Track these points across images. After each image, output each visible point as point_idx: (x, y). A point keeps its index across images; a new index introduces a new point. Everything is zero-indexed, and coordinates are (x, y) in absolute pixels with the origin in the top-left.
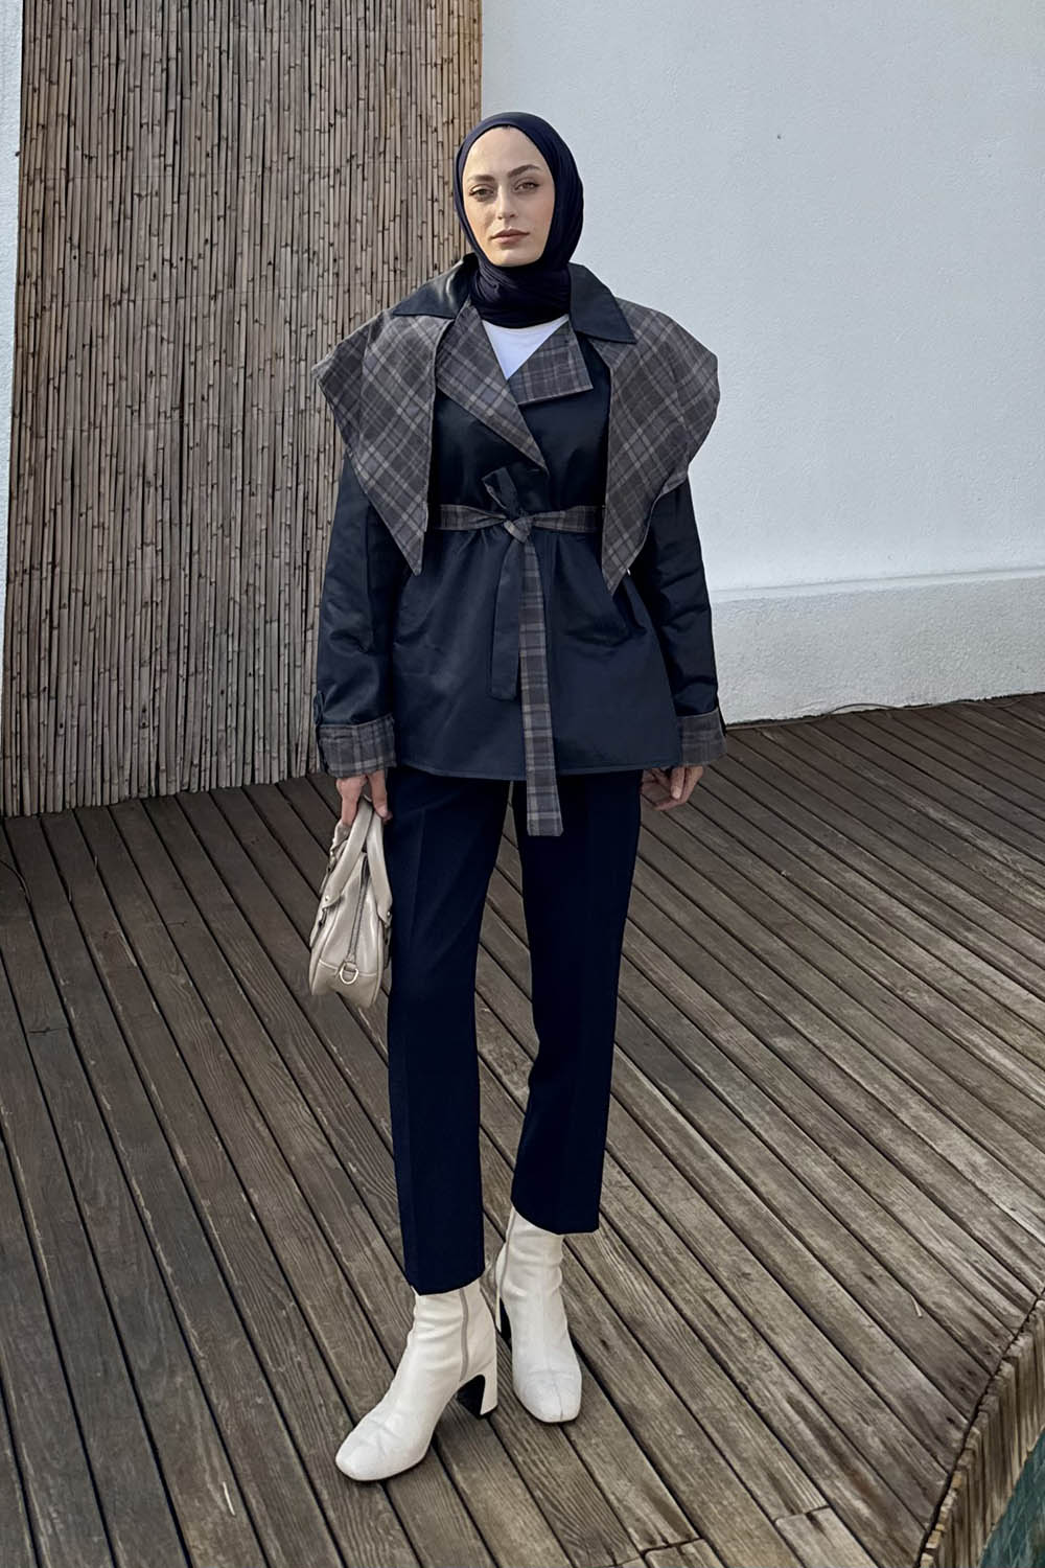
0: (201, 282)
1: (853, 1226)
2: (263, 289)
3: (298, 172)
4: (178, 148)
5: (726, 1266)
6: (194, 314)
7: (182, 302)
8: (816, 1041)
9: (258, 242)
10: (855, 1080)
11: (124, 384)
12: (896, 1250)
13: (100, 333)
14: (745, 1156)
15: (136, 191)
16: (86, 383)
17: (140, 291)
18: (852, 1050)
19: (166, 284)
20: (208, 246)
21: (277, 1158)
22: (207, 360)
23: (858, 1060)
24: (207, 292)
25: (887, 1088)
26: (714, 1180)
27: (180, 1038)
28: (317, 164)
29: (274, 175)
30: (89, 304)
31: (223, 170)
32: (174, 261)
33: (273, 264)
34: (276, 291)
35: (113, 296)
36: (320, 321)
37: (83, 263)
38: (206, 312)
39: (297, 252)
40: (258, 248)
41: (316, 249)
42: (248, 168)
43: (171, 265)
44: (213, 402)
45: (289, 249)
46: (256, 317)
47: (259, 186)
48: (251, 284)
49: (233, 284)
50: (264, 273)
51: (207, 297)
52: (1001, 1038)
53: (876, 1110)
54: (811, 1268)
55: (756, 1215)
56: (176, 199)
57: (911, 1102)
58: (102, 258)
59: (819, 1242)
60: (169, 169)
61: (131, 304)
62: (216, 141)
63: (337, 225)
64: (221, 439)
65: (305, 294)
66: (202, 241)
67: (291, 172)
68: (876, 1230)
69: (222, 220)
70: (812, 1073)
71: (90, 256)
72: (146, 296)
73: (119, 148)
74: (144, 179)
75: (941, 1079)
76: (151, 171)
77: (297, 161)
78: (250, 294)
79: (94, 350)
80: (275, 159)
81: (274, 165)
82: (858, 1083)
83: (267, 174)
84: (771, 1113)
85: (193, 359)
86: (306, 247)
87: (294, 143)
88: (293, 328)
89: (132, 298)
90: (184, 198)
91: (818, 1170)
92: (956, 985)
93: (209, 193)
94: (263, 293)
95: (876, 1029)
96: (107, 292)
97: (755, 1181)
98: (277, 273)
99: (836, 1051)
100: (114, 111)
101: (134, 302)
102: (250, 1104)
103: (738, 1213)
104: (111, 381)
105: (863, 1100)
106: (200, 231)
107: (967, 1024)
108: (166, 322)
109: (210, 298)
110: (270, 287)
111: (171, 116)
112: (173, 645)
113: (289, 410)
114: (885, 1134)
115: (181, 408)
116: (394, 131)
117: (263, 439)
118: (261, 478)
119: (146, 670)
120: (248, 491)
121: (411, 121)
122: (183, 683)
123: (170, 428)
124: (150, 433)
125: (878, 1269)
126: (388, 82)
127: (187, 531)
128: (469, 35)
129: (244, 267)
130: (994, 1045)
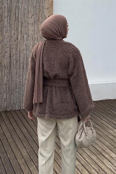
0: (13, 39)
1: (98, 164)
3: (27, 24)
4: (10, 20)
5: (81, 169)
6: (12, 44)
7: (10, 42)
9: (21, 33)
10: (101, 147)
11: (2, 53)
12: (103, 167)
14: (84, 156)
15: (4, 26)
17: (4, 40)
18: (101, 143)
19: (8, 39)
20: (14, 34)
21: (21, 156)
22: (14, 50)
23: (101, 145)
25: (105, 148)
26: (80, 159)
27: (9, 142)
28: (30, 23)
31: (16, 23)
32: (9, 36)
33: (23, 37)
35: (1, 41)
36: (30, 45)
38: (14, 43)
42: (20, 23)
44: (15, 56)
45: (26, 34)
46: (21, 44)
47: (21, 26)
48: (20, 39)
49: (17, 40)
51: (14, 41)
54: (92, 169)
55: (85, 163)
57: (108, 150)
59: (93, 166)
60: (9, 23)
62: (15, 19)
63: (32, 31)
64: (16, 61)
65: (28, 41)
68: (101, 165)
69: (16, 30)
75: (112, 147)
76: (6, 24)
78: (20, 41)
81: (23, 23)
84: (89, 151)
85: (12, 50)
86: (28, 34)
87: (26, 20)
88: (26, 46)
90: (10, 27)
91: (94, 158)
93: (14, 27)
95: (104, 141)
97: (86, 159)
101: (4, 42)
102: (18, 150)
103: (83, 163)
106: (13, 32)
108: (8, 45)
110: (23, 40)
111: (9, 16)
112: (9, 90)
113: (26, 57)
114: (104, 153)
115: (10, 57)
116: (41, 18)
117: (22, 61)
118: (22, 67)
119: (5, 93)
120: (20, 68)
121: (43, 17)
122: (10, 95)
123: (8, 60)
124: (6, 60)
125: (101, 169)
126: (40, 11)
127: (11, 74)
128: (52, 4)
129: (19, 37)
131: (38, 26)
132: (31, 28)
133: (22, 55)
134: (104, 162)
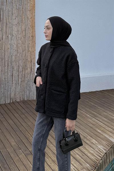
3: (11, 25)
36: (14, 44)
39: (11, 35)
40: (6, 35)
41: (13, 35)
46: (6, 44)
48: (5, 39)
50: (7, 38)
57: (89, 136)
62: (0, 21)
65: (12, 41)
77: (11, 23)
78: (5, 41)
80: (8, 23)
83: (7, 25)
88: (11, 45)
110: (7, 40)
113: (10, 56)
116: (24, 19)
117: (7, 59)
118: (6, 64)
120: (5, 66)
121: (26, 18)
126: (23, 13)
129: (4, 37)
130: (99, 130)
131: (21, 27)
132: (15, 29)
133: (6, 54)
134: (86, 148)
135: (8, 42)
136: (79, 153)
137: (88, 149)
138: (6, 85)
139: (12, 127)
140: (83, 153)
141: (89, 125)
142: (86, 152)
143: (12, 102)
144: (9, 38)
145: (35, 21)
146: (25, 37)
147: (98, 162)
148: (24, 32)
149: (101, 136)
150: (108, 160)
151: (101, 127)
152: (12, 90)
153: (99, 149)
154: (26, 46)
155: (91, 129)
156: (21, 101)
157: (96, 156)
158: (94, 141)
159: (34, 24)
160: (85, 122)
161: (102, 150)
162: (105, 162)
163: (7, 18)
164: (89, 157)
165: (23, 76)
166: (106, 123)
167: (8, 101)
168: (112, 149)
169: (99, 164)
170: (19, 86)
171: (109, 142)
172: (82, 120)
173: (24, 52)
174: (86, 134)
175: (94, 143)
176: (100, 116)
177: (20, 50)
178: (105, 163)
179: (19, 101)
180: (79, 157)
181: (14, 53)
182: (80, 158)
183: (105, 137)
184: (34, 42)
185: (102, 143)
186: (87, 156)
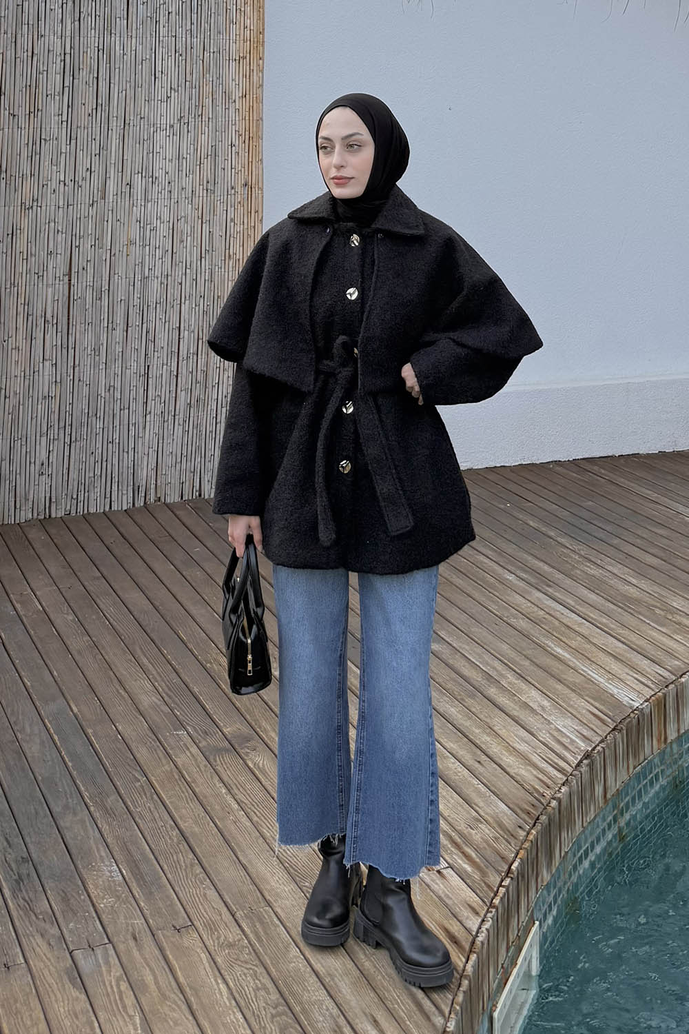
0: (83, 196)
2: (123, 200)
3: (146, 126)
4: (70, 110)
6: (78, 216)
7: (71, 208)
8: (455, 645)
9: (120, 170)
10: (476, 665)
11: (33, 259)
13: (18, 227)
15: (43, 137)
16: (9, 258)
17: (44, 199)
18: (475, 649)
19: (61, 197)
20: (89, 173)
22: (87, 245)
23: (478, 654)
24: (87, 202)
25: (494, 668)
28: (159, 122)
29: (131, 128)
30: (12, 208)
31: (99, 125)
32: (66, 181)
33: (130, 185)
34: (131, 202)
35: (27, 204)
36: (159, 221)
37: (8, 182)
38: (86, 214)
39: (145, 177)
40: (120, 174)
41: (157, 175)
42: (115, 124)
43: (65, 184)
44: (90, 271)
45: (140, 175)
46: (118, 218)
47: (122, 134)
48: (115, 197)
49: (104, 198)
50: (123, 190)
51: (87, 205)
52: (564, 642)
53: (488, 681)
56: (68, 143)
57: (508, 676)
58: (21, 179)
60: (65, 123)
61: (39, 208)
62: (95, 107)
63: (170, 161)
64: (95, 294)
65: (150, 204)
66: (85, 169)
67: (142, 126)
68: (484, 739)
69: (98, 156)
70: (451, 662)
71: (13, 178)
72: (48, 204)
73: (32, 110)
74: (48, 129)
75: (527, 663)
76: (53, 125)
77: (146, 119)
78: (115, 203)
79: (14, 237)
80: (132, 118)
81: (131, 122)
82: (479, 667)
83: (127, 127)
85: (77, 244)
86: (151, 174)
87: (145, 111)
88: (142, 225)
89: (39, 204)
90: (73, 142)
92: (539, 615)
93: (90, 139)
94: (123, 203)
96: (23, 201)
98: (132, 190)
99: (466, 650)
100: (30, 86)
101: (41, 207)
104: (25, 257)
105: (480, 674)
106: (84, 161)
107: (544, 636)
108: (61, 221)
109: (90, 205)
110: (127, 199)
111: (66, 89)
112: (62, 424)
113: (138, 277)
114: (492, 691)
115: (70, 277)
116: (208, 102)
117: (121, 295)
118: (119, 319)
119: (44, 439)
120: (111, 328)
121: (219, 96)
122: (67, 448)
123: (62, 287)
124: (50, 290)
125: (484, 757)
126: (206, 71)
127: (71, 351)
128: (257, 41)
129: (111, 187)
130: (559, 646)
131: (196, 139)
132: (166, 145)
133: (121, 270)
134: (495, 728)
135: (130, 212)
136: (461, 753)
137: (503, 732)
138: (117, 423)
139: (144, 624)
140: (479, 752)
141: (512, 621)
142: (495, 749)
143: (140, 503)
144: (134, 191)
145: (260, 112)
146: (211, 186)
147: (548, 793)
148: (207, 164)
149: (570, 677)
150: (599, 790)
151: (573, 635)
152: (143, 444)
153: (555, 734)
154: (218, 232)
155: (524, 643)
156: (184, 503)
157: (544, 765)
158: (533, 697)
159: (258, 126)
160: (493, 607)
161: (572, 741)
162: (582, 795)
163: (130, 93)
164: (508, 769)
165: (200, 377)
166: (594, 615)
167: (123, 501)
168: (618, 736)
169: (554, 803)
170: (179, 431)
171: (603, 702)
172: (482, 599)
173: (206, 264)
174: (497, 664)
175: (535, 706)
176: (568, 581)
177: (189, 252)
178: (582, 800)
179: (177, 499)
180: (461, 769)
181: (159, 263)
182: (466, 772)
183: (590, 680)
184: (257, 212)
185: (571, 706)
186: (500, 766)
